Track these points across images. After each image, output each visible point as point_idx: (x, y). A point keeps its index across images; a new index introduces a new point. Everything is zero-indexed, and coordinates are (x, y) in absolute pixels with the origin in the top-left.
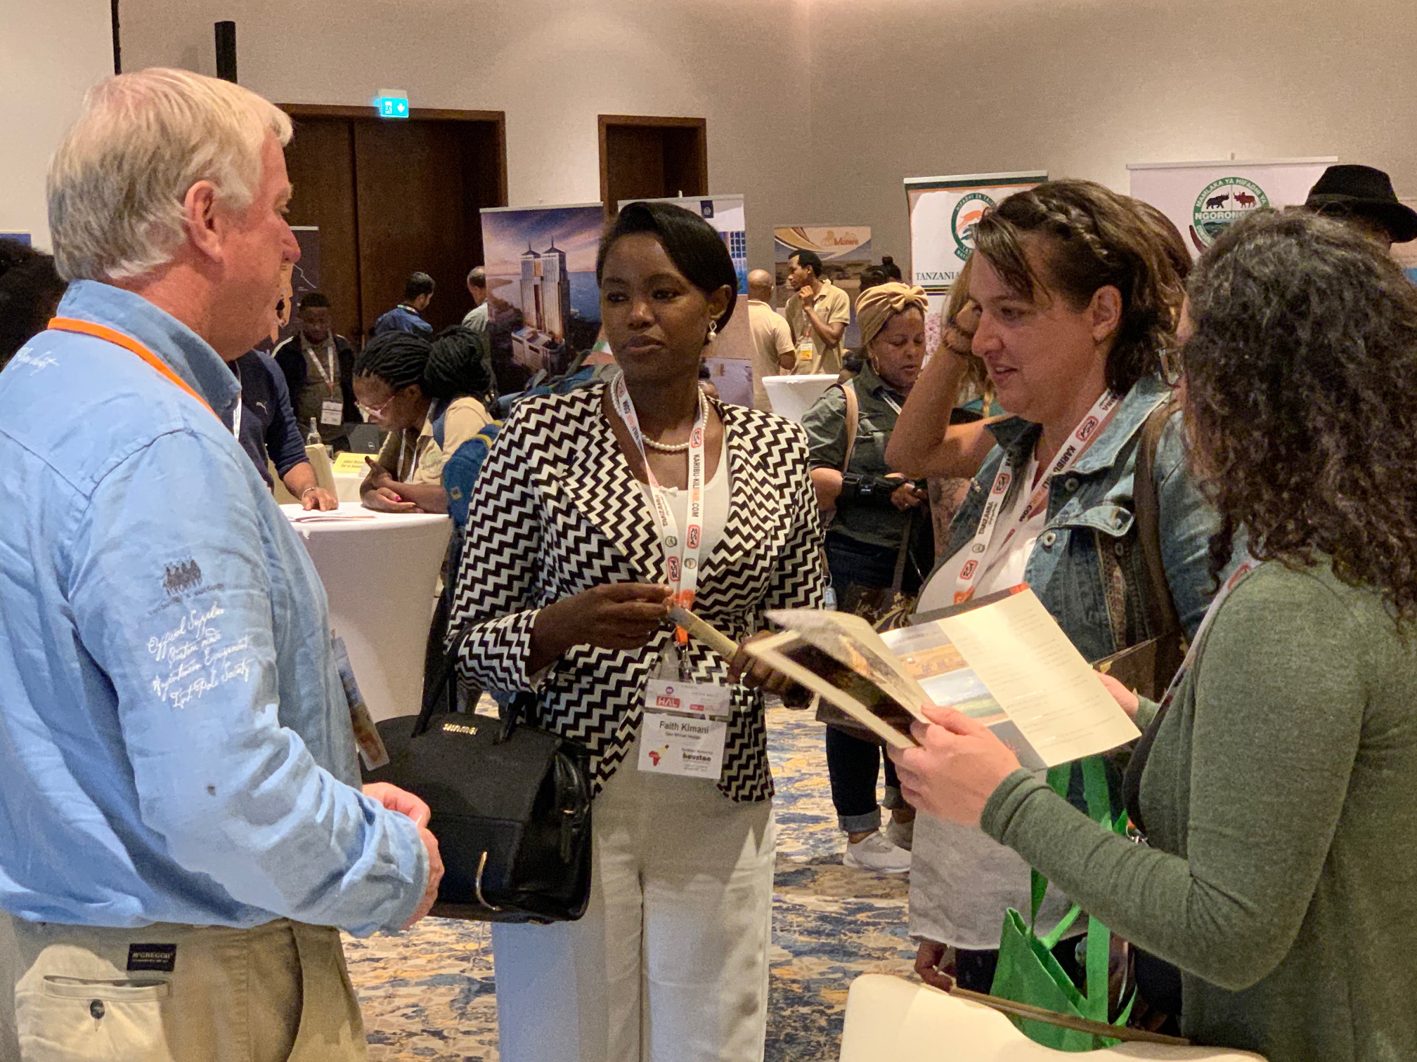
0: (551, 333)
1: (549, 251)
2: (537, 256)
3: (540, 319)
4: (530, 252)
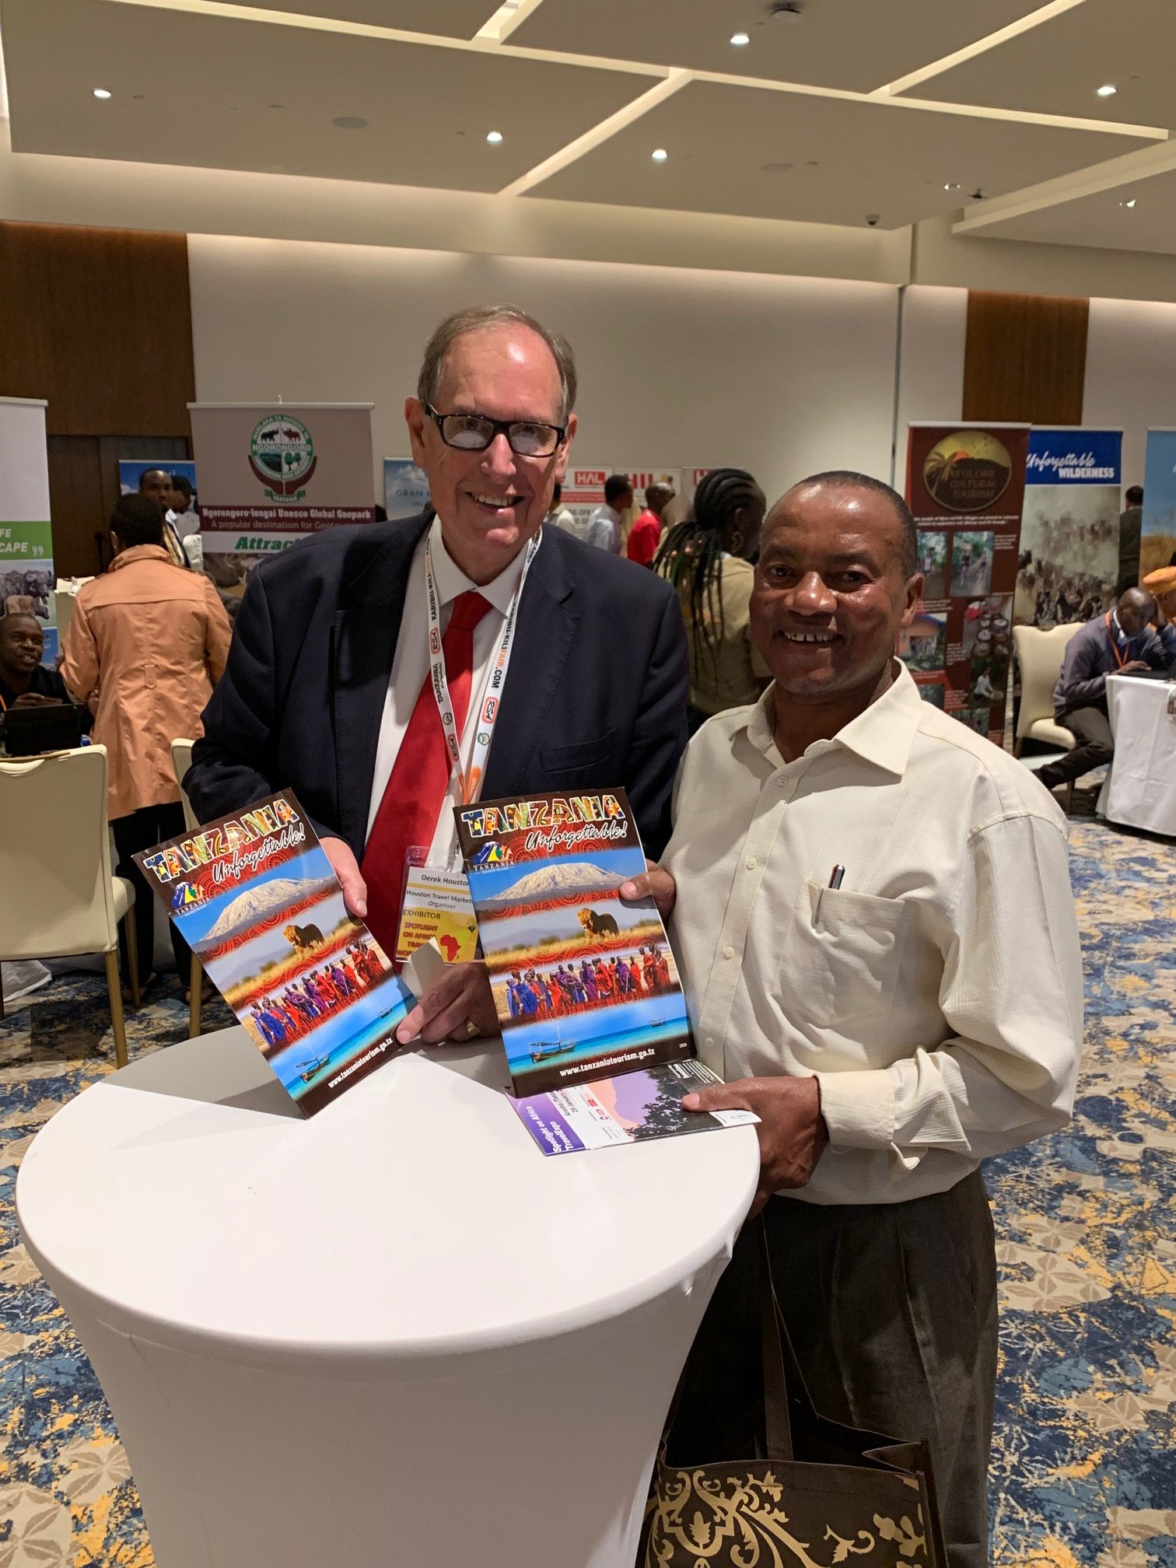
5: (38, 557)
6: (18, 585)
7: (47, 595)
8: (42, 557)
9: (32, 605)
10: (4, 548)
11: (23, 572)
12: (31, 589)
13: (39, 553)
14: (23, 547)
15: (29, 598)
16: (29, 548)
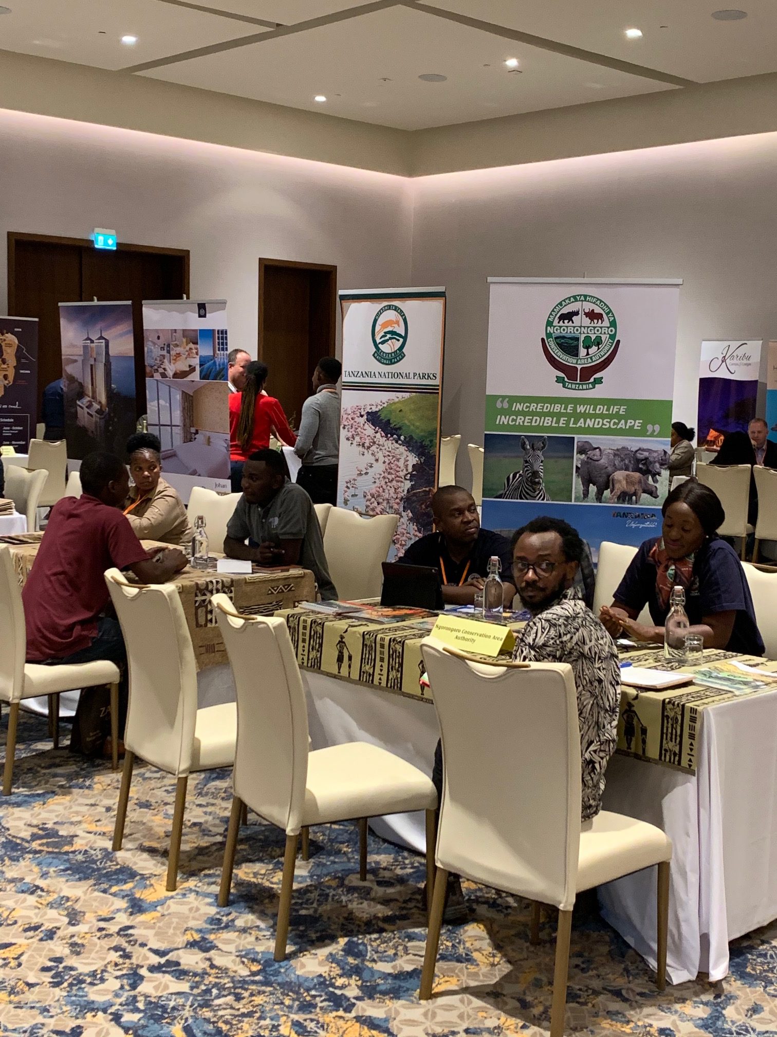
0: (100, 403)
1: (99, 339)
2: (92, 342)
3: (94, 392)
4: (88, 339)
5: (652, 435)
6: (627, 462)
7: (659, 474)
8: (656, 436)
9: (640, 482)
10: (618, 424)
11: (634, 449)
12: (641, 466)
13: (654, 431)
14: (637, 424)
15: (637, 475)
16: (643, 426)
